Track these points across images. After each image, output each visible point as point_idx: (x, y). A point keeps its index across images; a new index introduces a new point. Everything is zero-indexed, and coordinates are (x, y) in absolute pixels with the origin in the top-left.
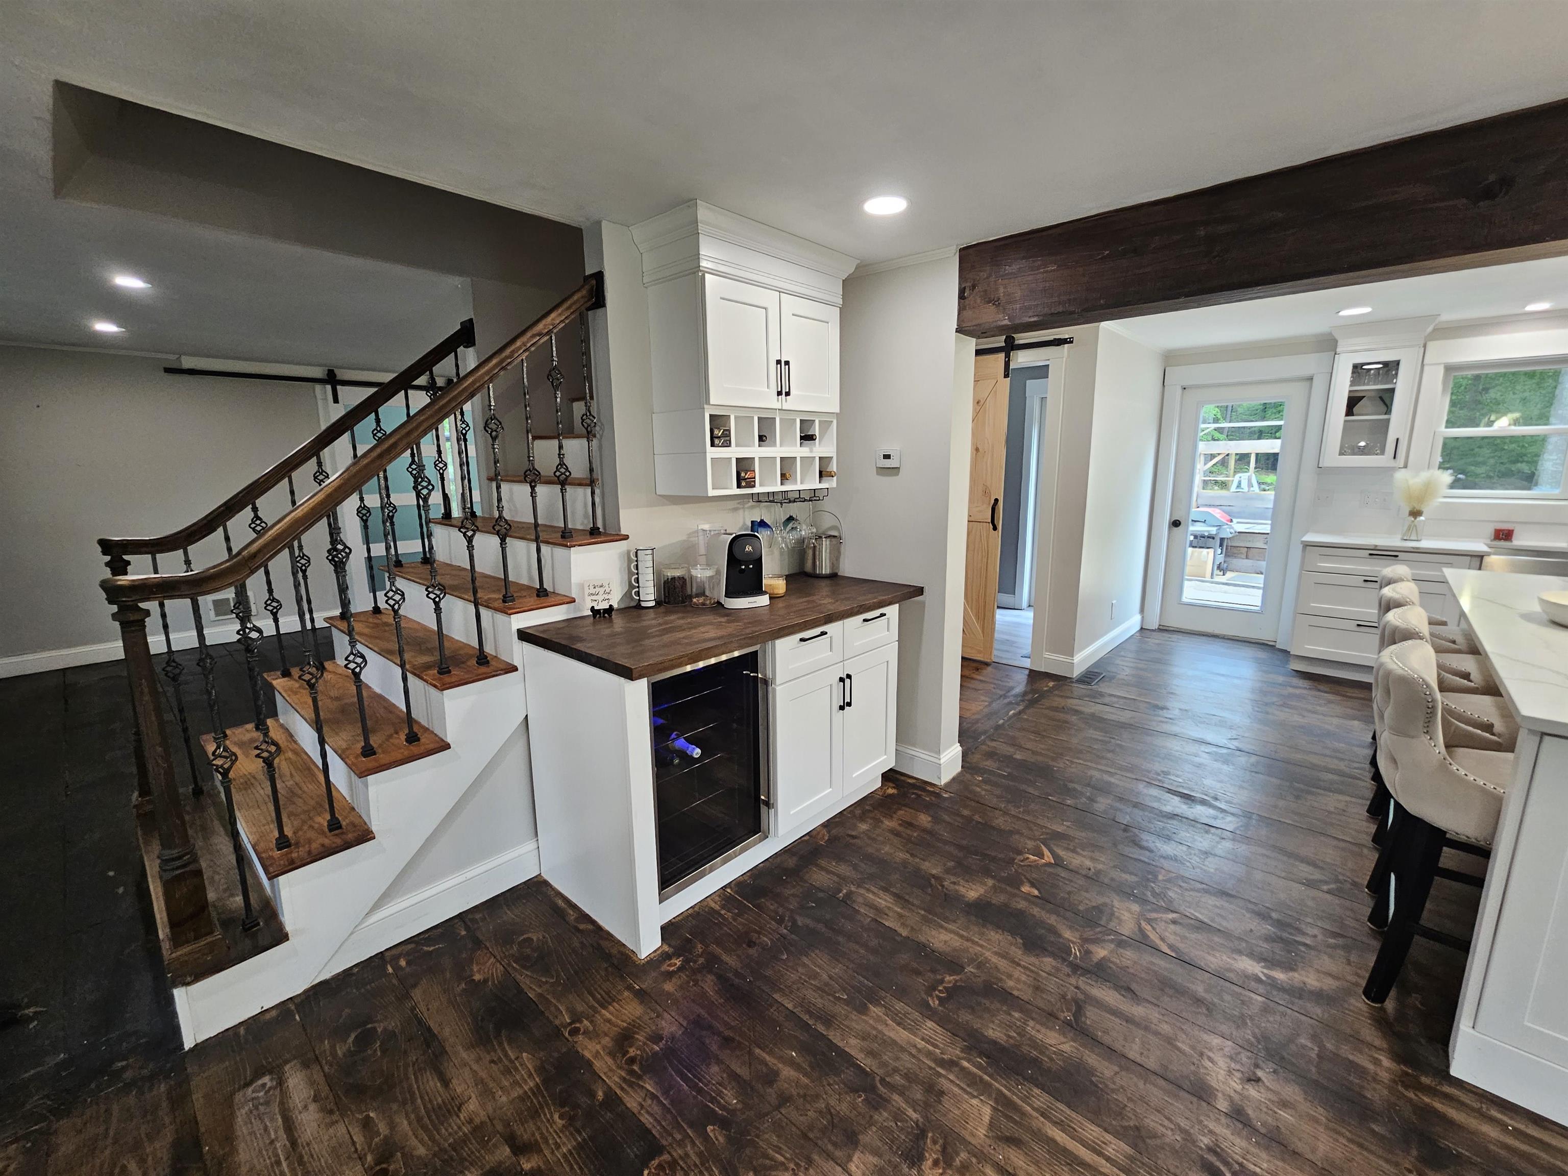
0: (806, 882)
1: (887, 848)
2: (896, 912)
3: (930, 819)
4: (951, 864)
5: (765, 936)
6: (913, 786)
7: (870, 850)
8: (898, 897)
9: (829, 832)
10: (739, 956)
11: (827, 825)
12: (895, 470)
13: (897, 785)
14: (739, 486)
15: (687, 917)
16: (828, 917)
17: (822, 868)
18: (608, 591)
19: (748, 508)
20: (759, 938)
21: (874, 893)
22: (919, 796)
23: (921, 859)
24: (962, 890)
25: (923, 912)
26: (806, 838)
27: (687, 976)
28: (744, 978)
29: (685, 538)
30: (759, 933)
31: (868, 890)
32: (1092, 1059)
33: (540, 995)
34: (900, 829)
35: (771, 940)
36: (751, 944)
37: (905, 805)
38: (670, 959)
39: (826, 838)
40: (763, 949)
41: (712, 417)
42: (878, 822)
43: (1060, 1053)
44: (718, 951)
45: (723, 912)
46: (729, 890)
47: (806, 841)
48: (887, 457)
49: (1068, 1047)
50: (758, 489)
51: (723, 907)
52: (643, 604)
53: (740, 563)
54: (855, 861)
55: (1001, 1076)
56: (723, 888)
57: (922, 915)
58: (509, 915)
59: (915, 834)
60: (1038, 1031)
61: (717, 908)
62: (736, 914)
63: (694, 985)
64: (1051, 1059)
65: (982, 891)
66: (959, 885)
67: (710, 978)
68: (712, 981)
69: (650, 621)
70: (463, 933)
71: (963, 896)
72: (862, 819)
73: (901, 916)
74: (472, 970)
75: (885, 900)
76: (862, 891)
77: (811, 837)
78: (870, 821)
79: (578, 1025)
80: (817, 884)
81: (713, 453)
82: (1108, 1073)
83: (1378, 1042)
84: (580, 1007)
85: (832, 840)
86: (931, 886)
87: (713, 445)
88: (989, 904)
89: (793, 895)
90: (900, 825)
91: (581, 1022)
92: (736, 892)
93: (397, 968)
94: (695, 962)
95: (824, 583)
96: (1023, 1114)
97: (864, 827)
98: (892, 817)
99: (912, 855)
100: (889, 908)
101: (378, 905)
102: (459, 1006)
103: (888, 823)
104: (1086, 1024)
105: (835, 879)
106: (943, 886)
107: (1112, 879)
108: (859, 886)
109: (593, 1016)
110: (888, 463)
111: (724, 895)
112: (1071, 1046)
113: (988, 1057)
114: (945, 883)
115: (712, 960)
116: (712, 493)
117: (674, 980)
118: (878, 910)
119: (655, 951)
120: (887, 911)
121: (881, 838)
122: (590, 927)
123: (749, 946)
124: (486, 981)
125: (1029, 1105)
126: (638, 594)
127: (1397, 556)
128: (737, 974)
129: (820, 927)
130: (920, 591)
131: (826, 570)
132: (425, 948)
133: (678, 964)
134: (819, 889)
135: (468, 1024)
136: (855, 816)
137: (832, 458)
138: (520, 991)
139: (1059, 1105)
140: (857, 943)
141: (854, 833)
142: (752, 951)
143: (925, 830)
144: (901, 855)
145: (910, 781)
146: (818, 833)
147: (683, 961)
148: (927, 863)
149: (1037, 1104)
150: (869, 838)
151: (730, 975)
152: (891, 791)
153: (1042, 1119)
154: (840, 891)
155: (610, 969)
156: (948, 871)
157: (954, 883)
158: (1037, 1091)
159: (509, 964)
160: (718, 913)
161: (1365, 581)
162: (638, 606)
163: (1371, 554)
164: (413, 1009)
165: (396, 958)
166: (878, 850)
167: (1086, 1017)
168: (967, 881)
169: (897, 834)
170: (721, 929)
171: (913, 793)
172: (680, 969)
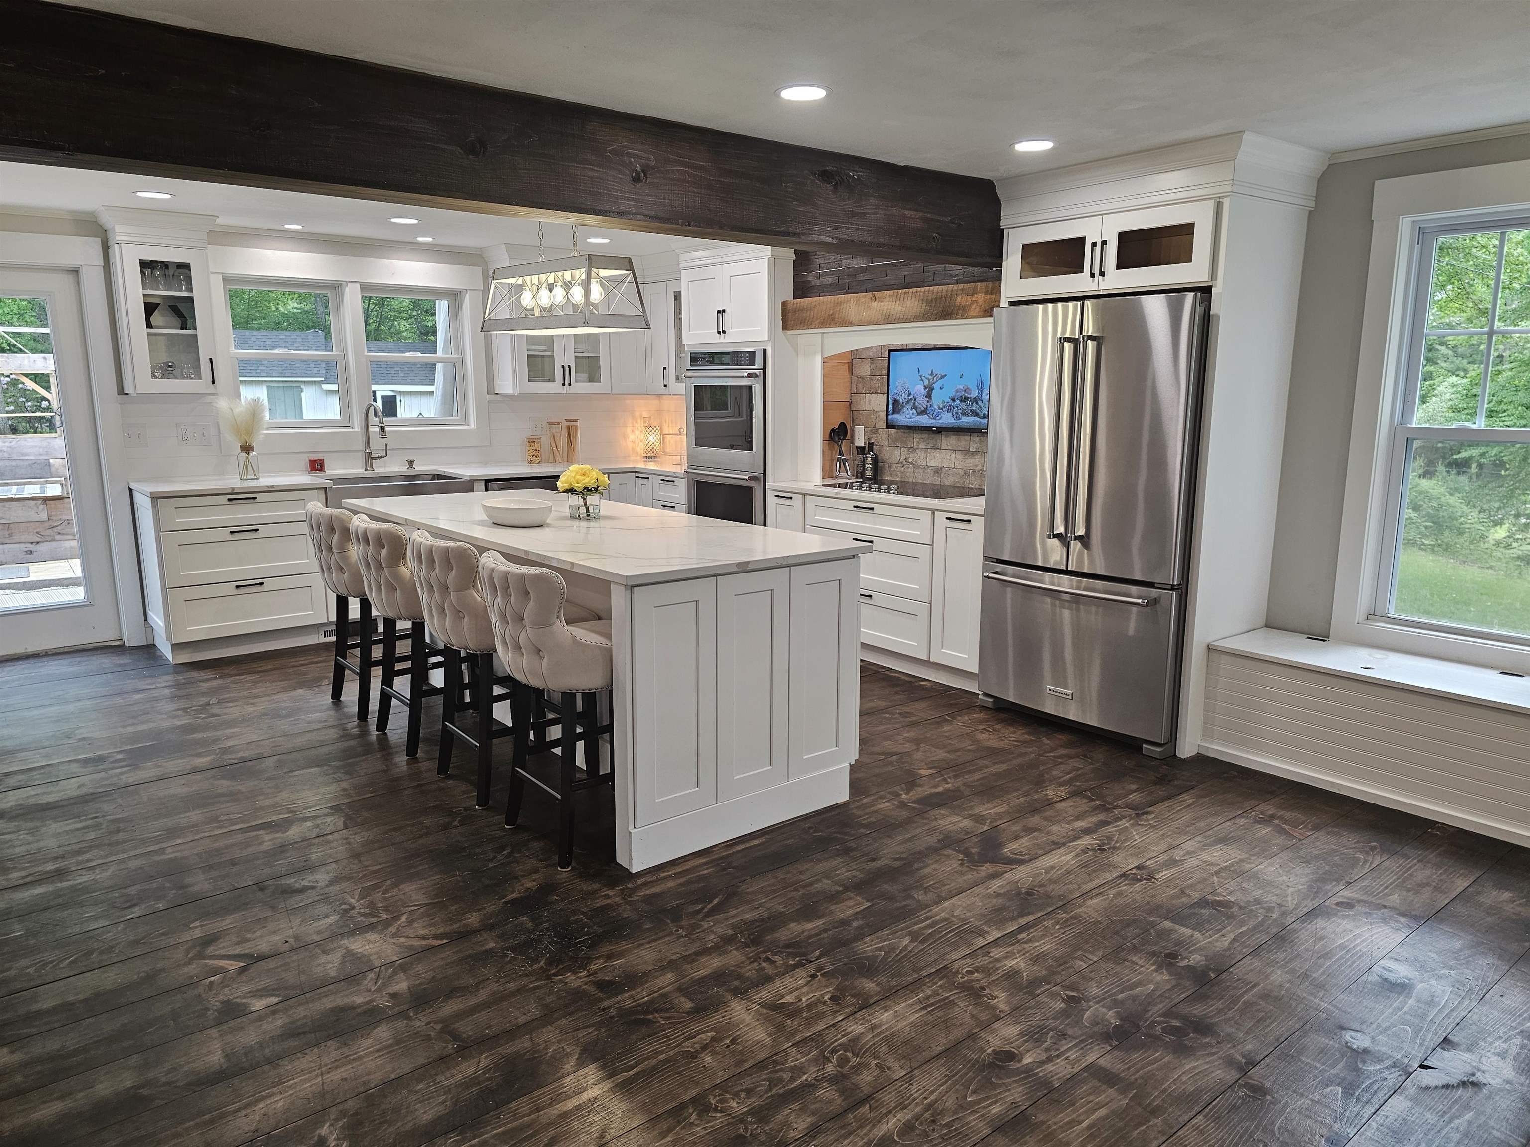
32: (508, 1049)
43: (487, 1070)
49: (484, 1061)
55: (483, 1127)
60: (452, 1076)
64: (488, 1079)
82: (528, 1045)
83: (596, 886)
96: (529, 1125)
104: (470, 1037)
107: (319, 933)
112: (486, 1058)
113: (454, 1130)
125: (524, 1116)
127: (255, 498)
139: (536, 1094)
149: (525, 1109)
153: (542, 1112)
158: (513, 1104)
161: (232, 532)
163: (229, 500)
167: (464, 1033)
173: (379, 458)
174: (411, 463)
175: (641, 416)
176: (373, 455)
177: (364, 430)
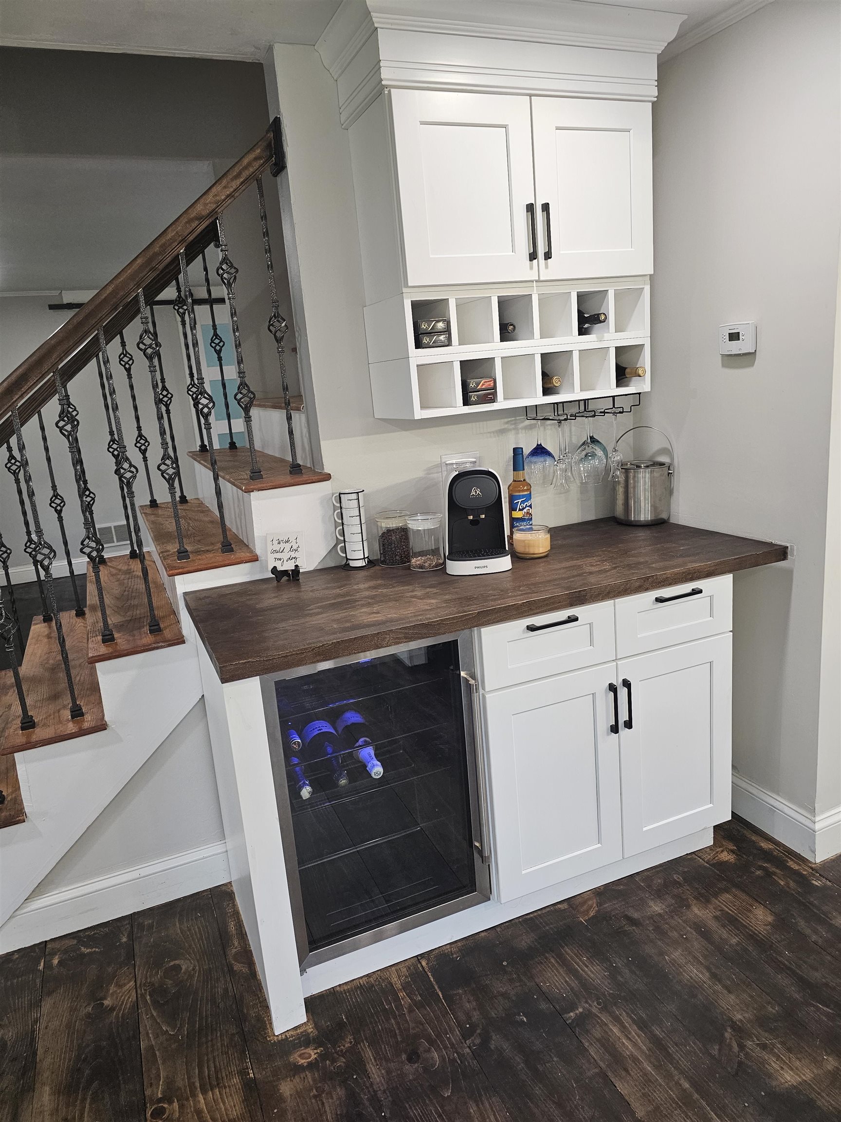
0: (532, 978)
1: (677, 954)
2: (642, 1070)
3: (770, 919)
4: (773, 1010)
5: (438, 1049)
6: (767, 856)
7: (649, 950)
8: (658, 1044)
9: (599, 904)
10: (389, 1072)
11: (604, 893)
12: (748, 358)
13: (739, 849)
14: (466, 402)
15: (357, 988)
16: (538, 1046)
17: (564, 962)
18: (294, 547)
19: (526, 428)
20: (429, 1051)
21: (623, 1028)
22: (768, 874)
23: (726, 987)
24: (774, 1065)
25: (686, 1085)
26: (565, 906)
27: (314, 1080)
28: (380, 1109)
29: (420, 474)
30: (431, 1042)
31: (617, 1020)
33: (151, 1048)
34: (713, 925)
35: (443, 1059)
36: (414, 1057)
37: (737, 886)
38: (307, 1046)
39: (592, 914)
40: (426, 1070)
41: (415, 305)
42: (683, 903)
44: (368, 1053)
45: (401, 994)
46: (424, 963)
47: (560, 910)
48: (734, 337)
50: (501, 404)
51: (405, 987)
52: (353, 564)
53: (465, 512)
54: (618, 962)
56: (419, 957)
57: (684, 1090)
58: (176, 928)
59: (734, 941)
61: (398, 986)
62: (415, 1003)
63: (315, 1097)
65: (808, 1075)
66: (772, 1052)
67: (340, 1092)
68: (339, 1099)
69: (362, 586)
70: (124, 940)
71: (770, 1076)
72: (659, 894)
73: (647, 1081)
74: (108, 990)
75: (635, 1044)
76: (605, 1018)
77: (571, 906)
78: (670, 900)
79: (166, 1106)
80: (544, 986)
81: (418, 357)
84: (181, 1082)
85: (601, 918)
86: (721, 1041)
87: (418, 345)
88: (810, 1103)
89: (504, 995)
90: (716, 918)
91: (170, 1102)
92: (432, 969)
93: (48, 966)
94: (334, 1061)
95: (642, 534)
97: (657, 907)
98: (708, 901)
99: (714, 976)
100: (635, 1060)
101: (39, 890)
102: (73, 1033)
103: (698, 912)
105: (575, 984)
106: (742, 1047)
108: (605, 1009)
109: (187, 1099)
110: (735, 347)
111: (416, 968)
114: (749, 1043)
115: (357, 1065)
116: (419, 414)
117: (297, 1079)
118: (617, 1059)
119: (295, 1028)
120: (630, 1064)
121: (675, 934)
122: (245, 970)
123: (410, 1060)
124: (112, 1009)
126: (344, 550)
128: (374, 1099)
129: (519, 1061)
130: (782, 553)
131: (645, 514)
132: (83, 949)
133: (313, 1057)
134: (545, 996)
135: (70, 1061)
136: (649, 886)
137: (642, 346)
138: (136, 1036)
140: (559, 1105)
141: (636, 915)
142: (409, 1068)
143: (753, 937)
144: (695, 973)
145: (765, 845)
146: (585, 902)
147: (320, 1055)
148: (732, 998)
150: (657, 929)
151: (365, 1097)
152: (725, 856)
154: (573, 1008)
155: (236, 1038)
156: (762, 1021)
157: (764, 1047)
159: (143, 996)
160: (395, 993)
162: (346, 567)
164: (36, 1021)
165: (53, 954)
166: (661, 954)
168: (789, 1050)
169: (704, 933)
170: (388, 1020)
171: (761, 868)
172: (311, 1066)
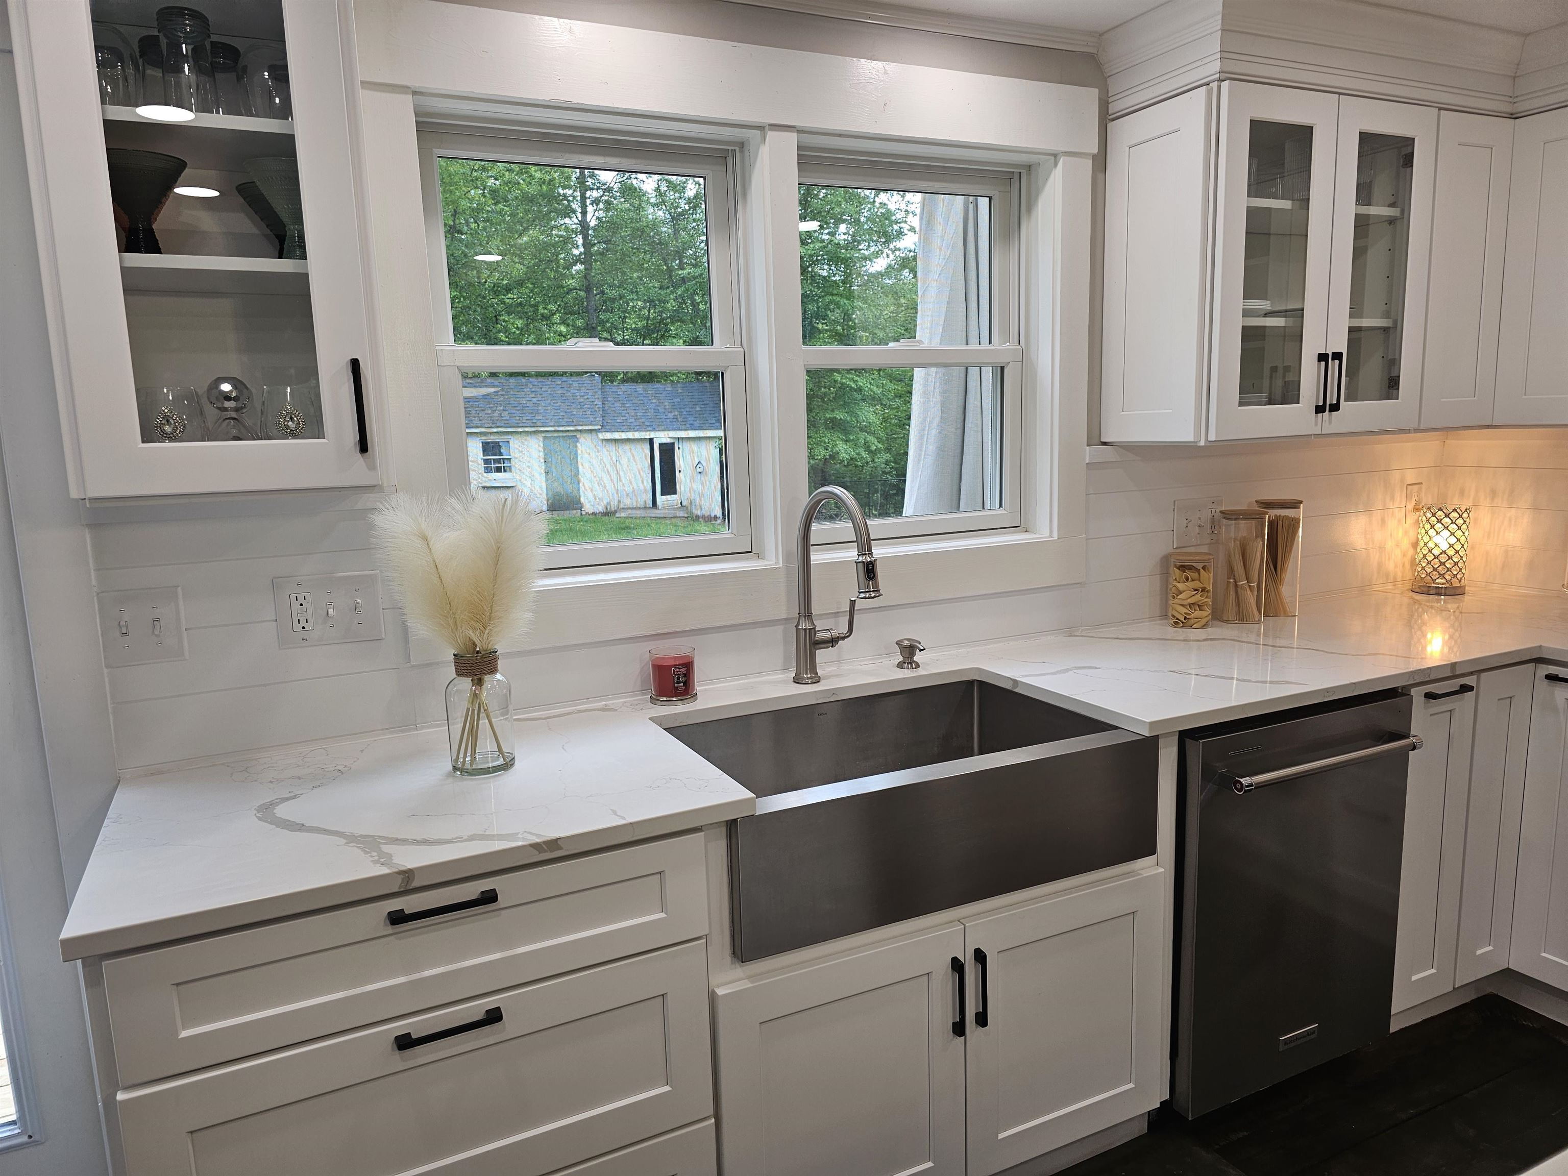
173: (833, 641)
174: (909, 651)
175: (1402, 480)
176: (820, 636)
177: (795, 563)
